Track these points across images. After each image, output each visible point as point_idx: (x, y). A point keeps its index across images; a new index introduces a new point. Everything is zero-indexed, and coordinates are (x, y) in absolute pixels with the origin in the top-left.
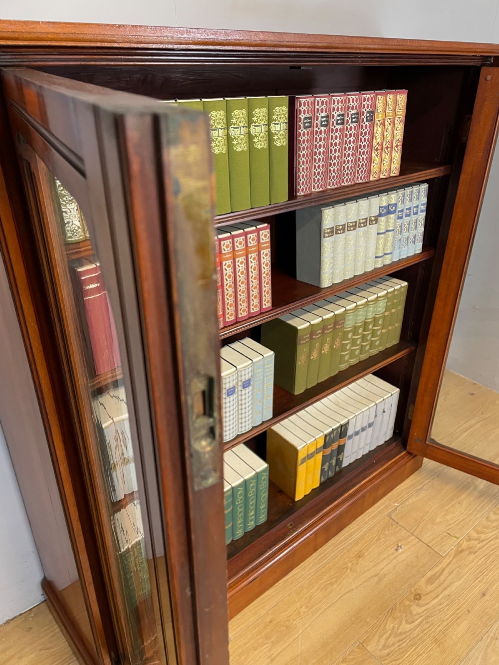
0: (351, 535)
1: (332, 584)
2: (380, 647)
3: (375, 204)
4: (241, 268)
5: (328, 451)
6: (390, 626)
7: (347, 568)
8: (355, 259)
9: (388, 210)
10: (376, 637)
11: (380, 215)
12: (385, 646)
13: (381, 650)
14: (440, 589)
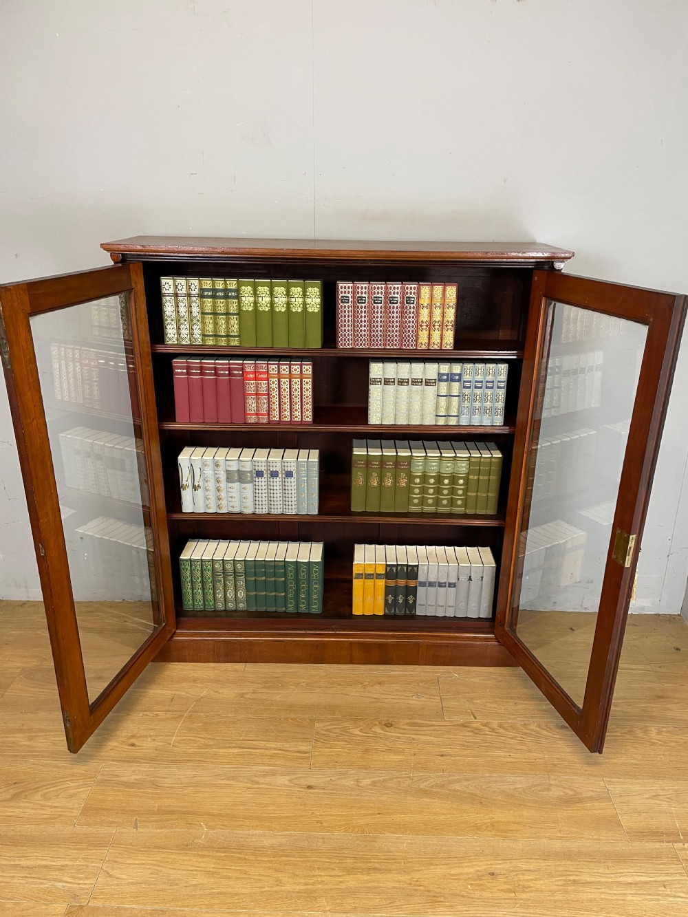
0: (392, 671)
1: (340, 685)
2: (325, 728)
3: (432, 370)
4: (285, 386)
5: (392, 583)
6: (347, 724)
7: (362, 684)
8: (409, 410)
9: (451, 378)
10: (329, 723)
11: (440, 380)
12: (327, 730)
13: (323, 730)
14: (413, 732)
